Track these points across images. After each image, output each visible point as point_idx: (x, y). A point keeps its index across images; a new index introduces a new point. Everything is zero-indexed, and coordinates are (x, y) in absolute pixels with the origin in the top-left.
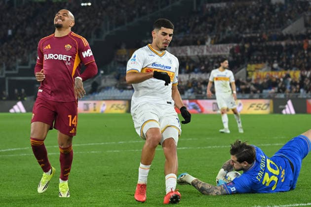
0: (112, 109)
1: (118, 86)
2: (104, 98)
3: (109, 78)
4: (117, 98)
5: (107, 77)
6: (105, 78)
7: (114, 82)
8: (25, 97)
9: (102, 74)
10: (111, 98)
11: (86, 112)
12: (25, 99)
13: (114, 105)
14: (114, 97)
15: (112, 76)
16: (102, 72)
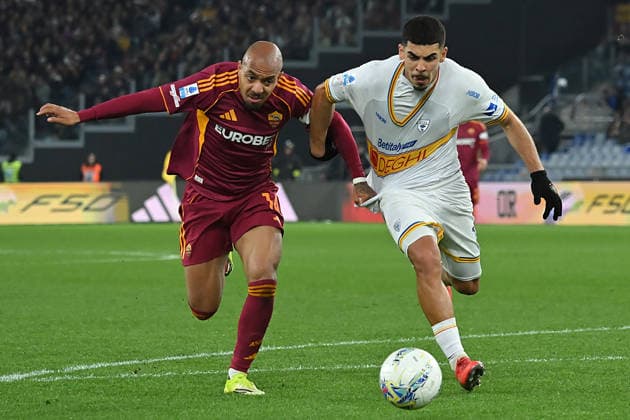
0: (597, 210)
1: (616, 132)
2: (569, 173)
3: (585, 102)
4: (612, 173)
5: (580, 98)
6: (571, 102)
7: (602, 117)
8: (296, 167)
9: (563, 90)
10: (590, 173)
11: (506, 221)
12: (297, 173)
13: (604, 196)
14: (604, 169)
15: (597, 95)
16: (562, 82)
